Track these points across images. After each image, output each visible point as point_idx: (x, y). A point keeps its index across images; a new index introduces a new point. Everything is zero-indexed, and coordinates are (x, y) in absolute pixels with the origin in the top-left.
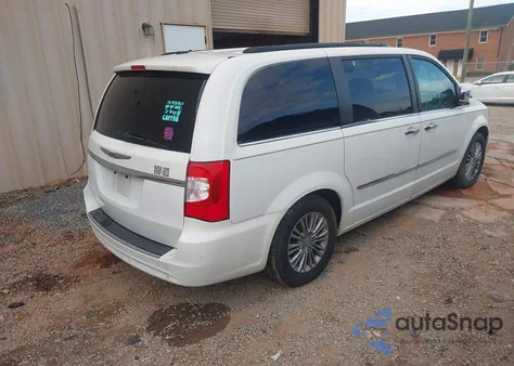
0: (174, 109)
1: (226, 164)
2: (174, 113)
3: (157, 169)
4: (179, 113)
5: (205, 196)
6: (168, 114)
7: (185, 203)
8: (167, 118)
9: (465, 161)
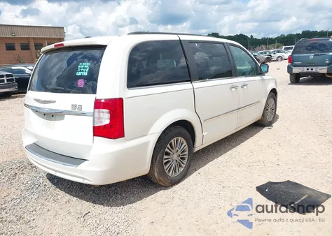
0: (84, 68)
1: (121, 100)
2: (85, 70)
3: (74, 106)
4: (88, 70)
5: (107, 122)
6: (80, 71)
7: (94, 127)
8: (80, 74)
9: (266, 109)
